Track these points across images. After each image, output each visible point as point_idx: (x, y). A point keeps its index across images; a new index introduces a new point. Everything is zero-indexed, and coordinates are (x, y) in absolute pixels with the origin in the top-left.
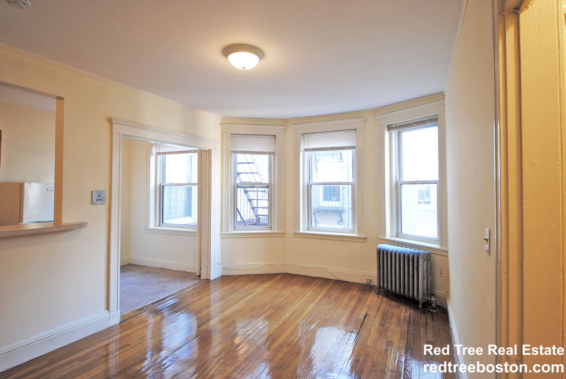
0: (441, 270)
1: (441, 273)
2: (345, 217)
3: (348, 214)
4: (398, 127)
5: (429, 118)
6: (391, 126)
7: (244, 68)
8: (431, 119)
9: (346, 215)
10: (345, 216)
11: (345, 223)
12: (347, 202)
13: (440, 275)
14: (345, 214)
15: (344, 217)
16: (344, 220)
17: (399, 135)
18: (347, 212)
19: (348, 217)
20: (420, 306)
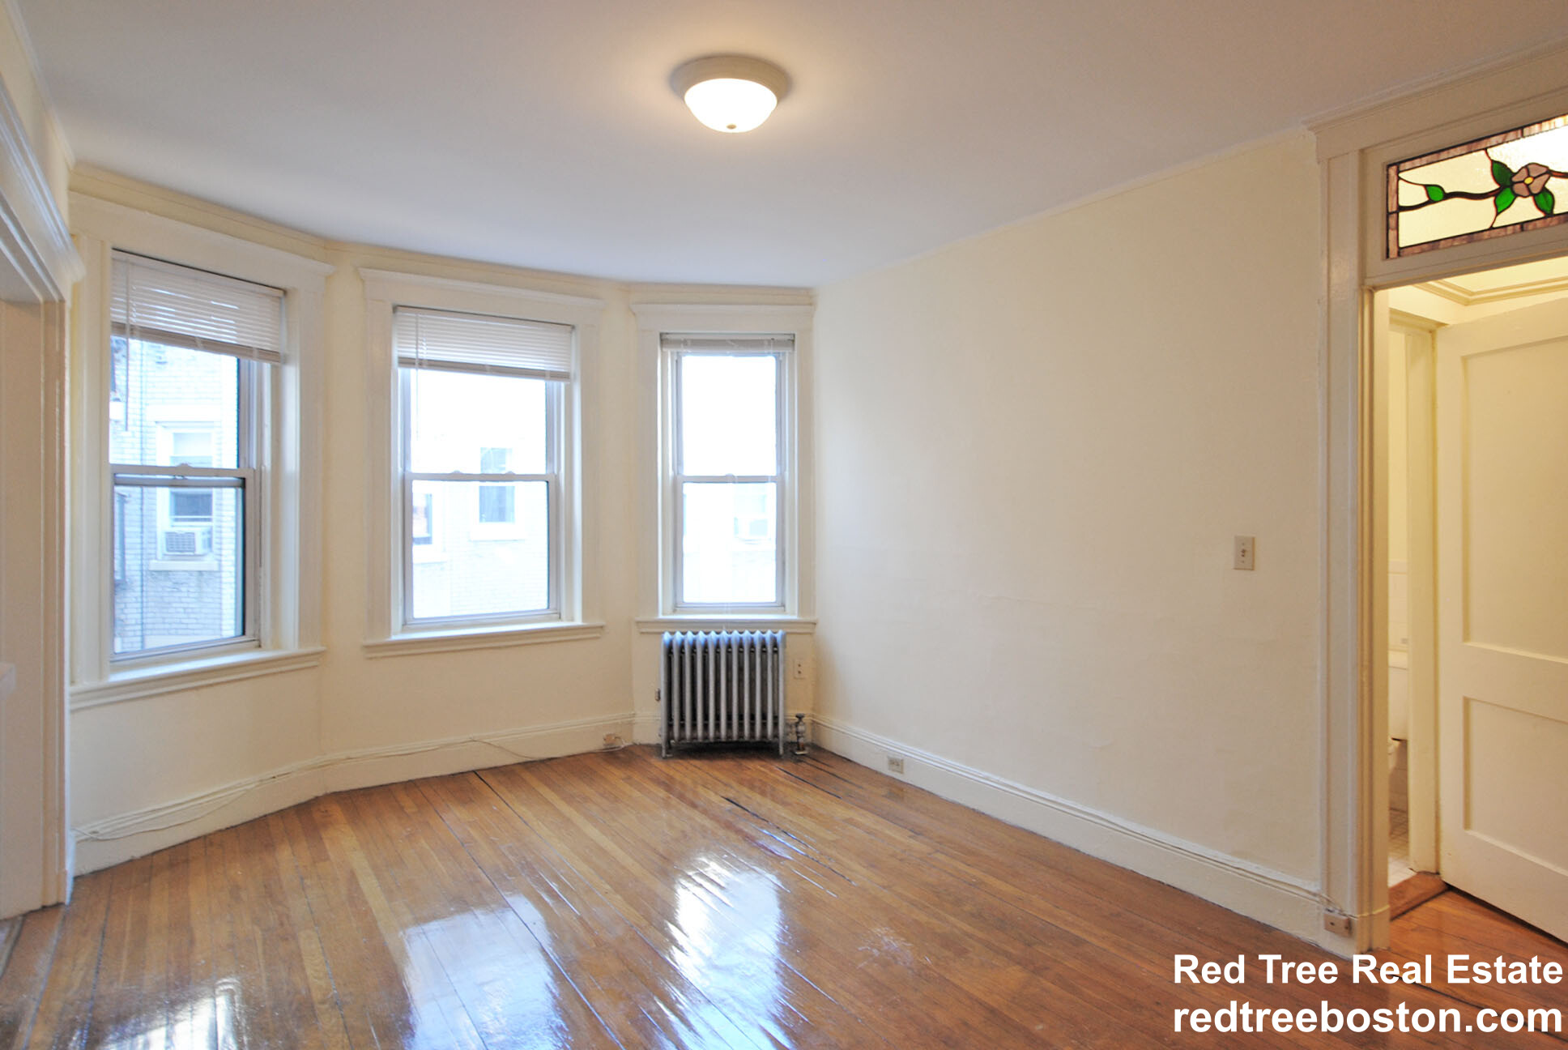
0: (799, 666)
1: (799, 672)
2: (128, 605)
3: (139, 594)
4: (689, 343)
5: (769, 338)
6: (668, 336)
7: (732, 127)
8: (773, 339)
9: (134, 600)
10: (125, 603)
11: (127, 628)
12: (139, 551)
13: (797, 675)
14: (128, 595)
15: (123, 606)
16: (123, 617)
17: (678, 364)
18: (139, 589)
19: (139, 605)
20: (781, 751)
